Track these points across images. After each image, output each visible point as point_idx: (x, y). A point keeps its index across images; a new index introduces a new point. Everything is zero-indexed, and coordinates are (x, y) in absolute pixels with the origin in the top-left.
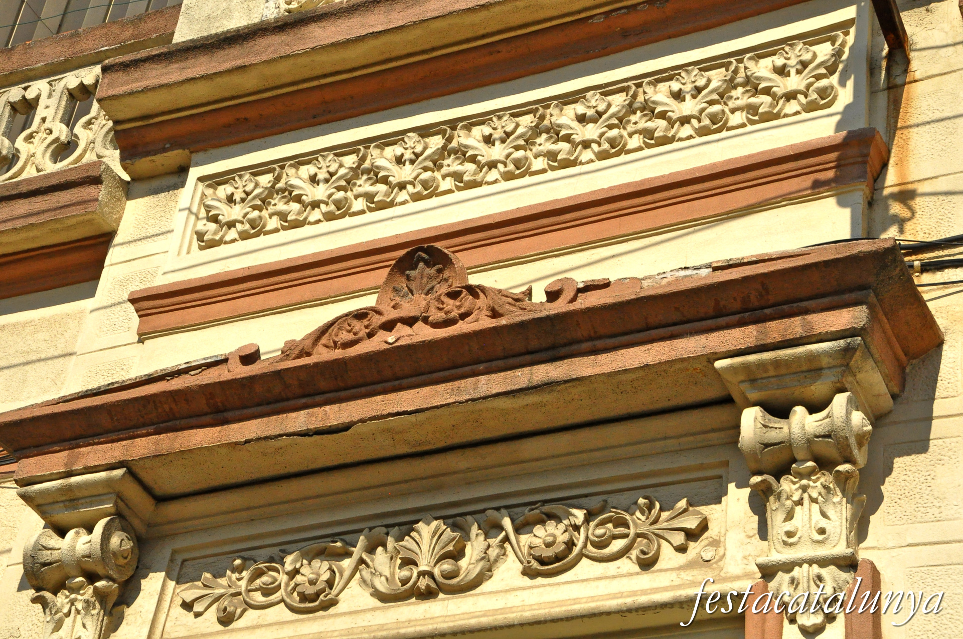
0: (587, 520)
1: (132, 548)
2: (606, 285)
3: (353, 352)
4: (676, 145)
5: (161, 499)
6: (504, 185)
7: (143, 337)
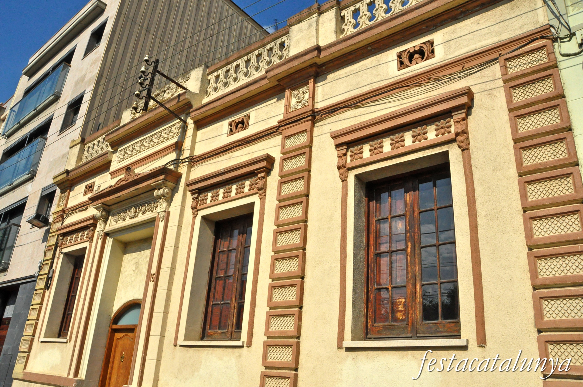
0: (148, 206)
1: (106, 214)
2: (141, 174)
3: (128, 182)
4: (164, 142)
5: (109, 206)
6: (148, 150)
7: (112, 179)
